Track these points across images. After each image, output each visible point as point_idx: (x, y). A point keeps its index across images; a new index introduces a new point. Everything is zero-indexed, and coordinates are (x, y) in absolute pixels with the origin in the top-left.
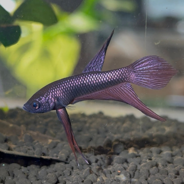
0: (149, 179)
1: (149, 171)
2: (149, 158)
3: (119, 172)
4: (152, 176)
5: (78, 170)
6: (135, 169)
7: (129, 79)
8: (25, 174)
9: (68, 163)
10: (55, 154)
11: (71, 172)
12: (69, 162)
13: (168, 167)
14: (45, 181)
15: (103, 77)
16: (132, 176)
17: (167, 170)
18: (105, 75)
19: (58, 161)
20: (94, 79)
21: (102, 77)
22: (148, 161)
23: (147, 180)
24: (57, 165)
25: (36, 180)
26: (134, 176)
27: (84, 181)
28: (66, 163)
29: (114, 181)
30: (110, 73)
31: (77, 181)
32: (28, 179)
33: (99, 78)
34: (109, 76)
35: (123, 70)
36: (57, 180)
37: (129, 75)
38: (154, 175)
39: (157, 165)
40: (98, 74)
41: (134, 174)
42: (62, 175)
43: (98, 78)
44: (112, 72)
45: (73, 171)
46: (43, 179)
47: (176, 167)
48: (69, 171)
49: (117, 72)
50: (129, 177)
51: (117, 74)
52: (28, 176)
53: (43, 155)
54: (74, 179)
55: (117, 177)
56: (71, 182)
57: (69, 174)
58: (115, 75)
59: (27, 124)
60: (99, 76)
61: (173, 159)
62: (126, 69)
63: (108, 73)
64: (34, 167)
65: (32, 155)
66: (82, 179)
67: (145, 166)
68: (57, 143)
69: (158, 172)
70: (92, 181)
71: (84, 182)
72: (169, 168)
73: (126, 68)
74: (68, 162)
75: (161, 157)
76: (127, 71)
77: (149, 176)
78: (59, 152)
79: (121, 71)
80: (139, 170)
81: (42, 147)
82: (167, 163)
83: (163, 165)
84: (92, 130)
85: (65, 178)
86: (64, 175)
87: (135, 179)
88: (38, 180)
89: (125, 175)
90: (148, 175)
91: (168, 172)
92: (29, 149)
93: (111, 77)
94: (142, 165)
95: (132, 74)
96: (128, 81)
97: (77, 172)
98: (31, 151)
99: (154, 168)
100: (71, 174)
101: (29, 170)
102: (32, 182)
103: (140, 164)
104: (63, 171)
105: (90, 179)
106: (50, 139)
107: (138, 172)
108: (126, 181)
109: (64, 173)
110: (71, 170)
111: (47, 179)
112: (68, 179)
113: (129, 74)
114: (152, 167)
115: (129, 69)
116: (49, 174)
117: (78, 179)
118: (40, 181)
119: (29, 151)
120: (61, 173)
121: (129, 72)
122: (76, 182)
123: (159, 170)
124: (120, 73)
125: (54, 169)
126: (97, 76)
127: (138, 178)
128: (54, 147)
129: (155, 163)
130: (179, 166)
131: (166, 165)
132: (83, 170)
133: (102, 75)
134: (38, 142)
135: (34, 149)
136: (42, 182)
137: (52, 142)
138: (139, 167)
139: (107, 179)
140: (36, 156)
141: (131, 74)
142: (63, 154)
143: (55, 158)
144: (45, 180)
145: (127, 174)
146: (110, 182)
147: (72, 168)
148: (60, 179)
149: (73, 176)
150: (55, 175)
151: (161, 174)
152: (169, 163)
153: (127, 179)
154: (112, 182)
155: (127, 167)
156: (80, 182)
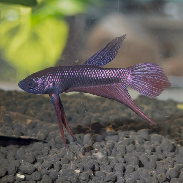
0: (126, 156)
1: (125, 148)
2: (126, 135)
3: (97, 150)
4: (128, 153)
5: (56, 149)
6: (112, 147)
7: (125, 81)
8: (3, 154)
9: (47, 143)
10: (34, 134)
11: (49, 151)
12: (48, 141)
13: (145, 144)
14: (23, 161)
15: (102, 73)
16: (109, 154)
17: (143, 147)
18: (104, 71)
19: (37, 141)
20: (93, 73)
21: (100, 73)
22: (125, 138)
23: (123, 157)
24: (36, 145)
25: (14, 159)
26: (111, 153)
27: (62, 159)
28: (44, 142)
29: (91, 159)
30: (109, 71)
31: (55, 159)
32: (6, 159)
33: (98, 73)
34: (107, 73)
35: (121, 71)
36: (34, 159)
37: (126, 77)
38: (131, 153)
39: (134, 143)
40: (97, 69)
41: (111, 152)
42: (40, 154)
43: (96, 73)
44: (111, 70)
45: (51, 150)
46: (21, 158)
47: (153, 145)
48: (47, 150)
49: (116, 71)
50: (106, 154)
51: (115, 73)
52: (6, 156)
53: (21, 134)
54: (51, 158)
55: (94, 155)
56: (48, 160)
57: (47, 153)
58: (113, 73)
59: (7, 105)
60: (98, 71)
61: (150, 137)
62: (125, 71)
63: (107, 70)
64: (12, 147)
65: (11, 135)
66: (59, 158)
67: (122, 143)
68: (36, 123)
69: (135, 149)
70: (70, 160)
71: (61, 161)
72: (145, 146)
73: (125, 69)
74: (46, 141)
75: (138, 135)
76: (126, 73)
77: (126, 153)
78: (38, 132)
79: (120, 70)
80: (116, 148)
81: (20, 127)
82: (144, 141)
83: (140, 143)
84: (71, 110)
85: (43, 157)
86: (42, 154)
87: (112, 156)
88: (16, 160)
89: (103, 153)
90: (124, 153)
91: (144, 149)
92: (8, 130)
93: (110, 74)
94: (119, 143)
95: (130, 77)
96: (123, 82)
97: (55, 151)
98: (10, 131)
99: (131, 145)
100: (49, 153)
101: (7, 150)
102: (10, 161)
103: (117, 142)
104: (41, 150)
105: (67, 157)
106: (30, 119)
107: (116, 149)
108: (103, 158)
109: (42, 152)
110: (49, 149)
111: (25, 159)
112: (45, 158)
113: (126, 75)
114: (129, 144)
115: (128, 71)
116: (27, 153)
117: (55, 157)
118: (18, 160)
119: (7, 131)
120: (39, 153)
121: (127, 73)
122: (53, 160)
123: (135, 148)
124: (118, 72)
125: (32, 149)
126: (95, 71)
127: (115, 156)
128: (34, 127)
129: (132, 141)
130: (156, 143)
131: (143, 143)
132: (61, 149)
133: (101, 71)
134: (16, 122)
135: (13, 129)
136: (19, 162)
137: (31, 123)
138: (116, 145)
139: (84, 157)
140: (14, 136)
141: (128, 76)
142: (42, 134)
143: (33, 138)
144: (23, 159)
145: (104, 152)
146: (87, 160)
147: (51, 148)
148: (38, 158)
149: (51, 155)
150: (33, 154)
151: (138, 151)
152: (146, 140)
153: (104, 157)
154: (89, 160)
155: (105, 145)
156: (58, 161)
